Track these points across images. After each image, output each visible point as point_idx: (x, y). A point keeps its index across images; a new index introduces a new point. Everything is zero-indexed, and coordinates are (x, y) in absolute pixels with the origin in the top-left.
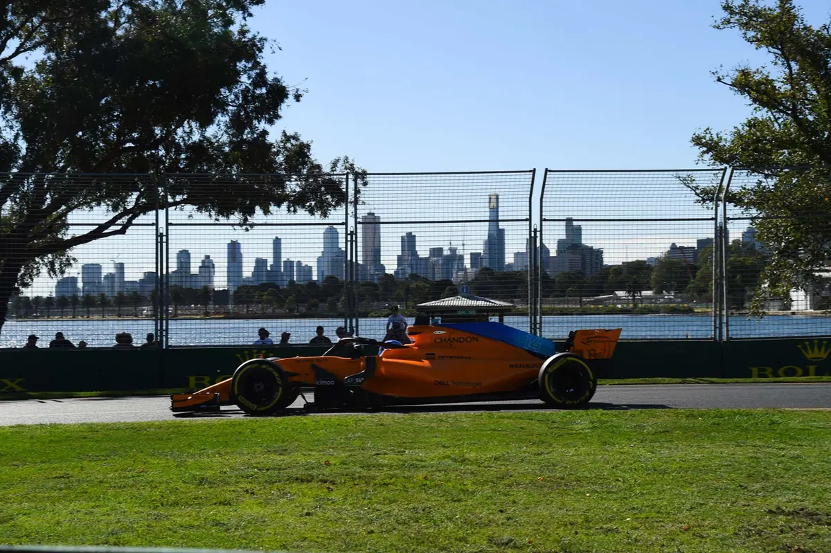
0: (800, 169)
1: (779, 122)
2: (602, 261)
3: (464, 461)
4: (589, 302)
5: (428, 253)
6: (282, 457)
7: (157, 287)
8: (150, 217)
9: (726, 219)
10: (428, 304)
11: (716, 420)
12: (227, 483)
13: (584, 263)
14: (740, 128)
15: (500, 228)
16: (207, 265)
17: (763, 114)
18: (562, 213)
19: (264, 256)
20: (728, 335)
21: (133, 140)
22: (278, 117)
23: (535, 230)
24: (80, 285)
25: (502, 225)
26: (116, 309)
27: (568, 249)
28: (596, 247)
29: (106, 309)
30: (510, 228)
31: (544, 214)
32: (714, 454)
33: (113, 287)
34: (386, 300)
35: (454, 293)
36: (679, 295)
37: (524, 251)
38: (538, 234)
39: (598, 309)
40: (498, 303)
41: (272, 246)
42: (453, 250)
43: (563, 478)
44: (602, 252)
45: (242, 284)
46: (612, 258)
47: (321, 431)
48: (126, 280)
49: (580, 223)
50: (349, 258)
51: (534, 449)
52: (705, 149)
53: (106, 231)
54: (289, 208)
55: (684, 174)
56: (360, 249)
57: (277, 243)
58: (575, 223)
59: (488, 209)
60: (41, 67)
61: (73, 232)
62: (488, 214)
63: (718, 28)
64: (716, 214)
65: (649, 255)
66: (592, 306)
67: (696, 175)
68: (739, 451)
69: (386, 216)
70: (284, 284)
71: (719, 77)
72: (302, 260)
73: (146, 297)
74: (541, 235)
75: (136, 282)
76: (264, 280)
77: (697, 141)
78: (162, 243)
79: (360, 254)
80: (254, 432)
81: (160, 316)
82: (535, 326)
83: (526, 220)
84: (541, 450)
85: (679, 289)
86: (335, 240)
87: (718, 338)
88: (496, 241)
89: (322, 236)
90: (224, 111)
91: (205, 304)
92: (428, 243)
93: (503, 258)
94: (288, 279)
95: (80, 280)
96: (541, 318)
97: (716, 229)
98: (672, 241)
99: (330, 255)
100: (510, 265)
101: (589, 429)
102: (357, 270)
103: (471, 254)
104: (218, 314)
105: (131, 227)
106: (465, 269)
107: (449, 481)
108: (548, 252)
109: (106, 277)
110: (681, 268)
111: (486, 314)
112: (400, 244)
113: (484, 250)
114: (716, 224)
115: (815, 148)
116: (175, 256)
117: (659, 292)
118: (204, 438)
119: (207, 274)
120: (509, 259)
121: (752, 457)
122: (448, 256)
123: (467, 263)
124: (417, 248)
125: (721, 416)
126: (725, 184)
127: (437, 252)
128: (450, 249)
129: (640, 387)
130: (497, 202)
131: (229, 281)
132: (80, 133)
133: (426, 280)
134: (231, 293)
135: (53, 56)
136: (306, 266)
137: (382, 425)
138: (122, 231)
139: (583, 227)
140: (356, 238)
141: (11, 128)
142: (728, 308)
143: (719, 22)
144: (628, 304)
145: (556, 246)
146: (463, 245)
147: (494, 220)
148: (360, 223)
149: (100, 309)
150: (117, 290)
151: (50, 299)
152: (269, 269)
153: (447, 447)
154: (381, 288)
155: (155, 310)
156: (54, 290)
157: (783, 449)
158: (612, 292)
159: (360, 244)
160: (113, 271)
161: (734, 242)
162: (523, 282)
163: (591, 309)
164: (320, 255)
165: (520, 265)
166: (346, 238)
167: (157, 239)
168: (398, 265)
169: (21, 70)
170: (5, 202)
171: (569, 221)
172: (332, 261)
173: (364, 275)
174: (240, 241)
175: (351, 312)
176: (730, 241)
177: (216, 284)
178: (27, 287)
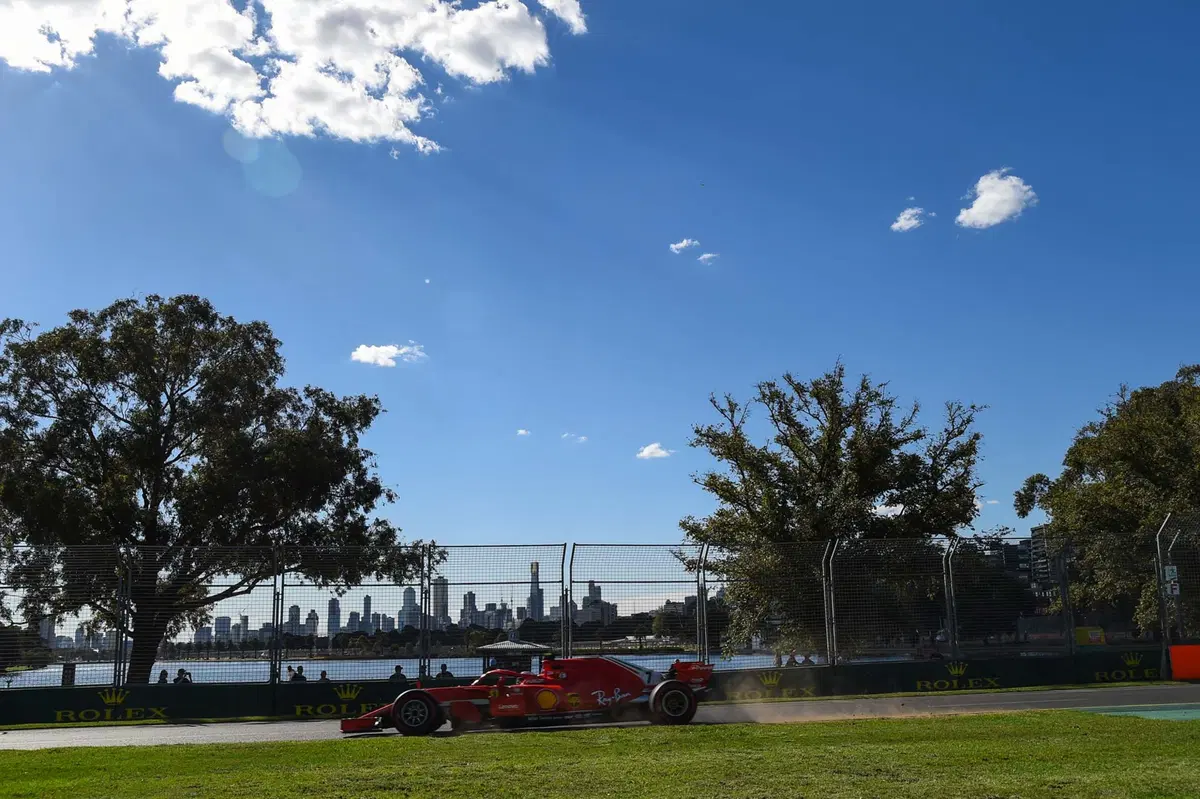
0: (756, 546)
1: (739, 513)
2: (617, 614)
3: (513, 771)
4: (607, 645)
5: (485, 607)
6: (369, 770)
7: (273, 635)
8: (271, 581)
9: (705, 581)
12: (325, 792)
13: (603, 614)
14: (713, 516)
15: (540, 588)
16: (313, 617)
17: (728, 506)
18: (586, 577)
19: (357, 610)
21: (260, 521)
22: (373, 506)
23: (566, 590)
24: (213, 633)
25: (541, 586)
26: (241, 652)
27: (591, 604)
28: (612, 603)
29: (232, 652)
30: (547, 588)
31: (573, 577)
32: (701, 759)
33: (239, 635)
34: (452, 646)
35: (504, 638)
36: (673, 639)
37: (558, 606)
38: (569, 593)
40: (539, 646)
41: (363, 602)
42: (504, 605)
43: (589, 782)
45: (339, 632)
46: (624, 611)
48: (249, 629)
49: (599, 584)
50: (423, 612)
51: (568, 760)
52: (689, 531)
53: (235, 591)
54: (377, 575)
55: (675, 549)
56: (432, 604)
57: (368, 600)
58: (596, 585)
59: (530, 574)
60: (196, 468)
61: (213, 592)
62: (530, 577)
63: (693, 445)
64: (698, 577)
65: (651, 609)
66: (610, 648)
67: (684, 550)
68: (719, 756)
69: (453, 578)
70: (372, 633)
71: (696, 480)
72: (386, 613)
73: (264, 644)
74: (571, 594)
75: (257, 631)
76: (357, 629)
77: (683, 525)
78: (278, 600)
79: (432, 612)
81: (274, 658)
83: (560, 582)
84: (572, 760)
85: (674, 634)
86: (412, 598)
88: (537, 598)
89: (402, 594)
90: (331, 501)
91: (310, 648)
92: (484, 600)
93: (543, 611)
94: (375, 628)
95: (213, 629)
97: (698, 589)
98: (667, 598)
99: (408, 609)
100: (547, 617)
102: (429, 621)
103: (518, 608)
104: (321, 655)
105: (255, 588)
106: (512, 620)
107: (501, 787)
108: (576, 606)
109: (233, 627)
110: (674, 618)
111: (529, 654)
112: (463, 600)
113: (528, 605)
114: (698, 585)
115: (764, 532)
116: (288, 610)
117: (659, 637)
119: (312, 625)
120: (547, 612)
122: (499, 610)
123: (515, 615)
124: (476, 604)
126: (703, 555)
127: (491, 607)
128: (502, 605)
130: (538, 569)
131: (328, 630)
132: (221, 516)
133: (482, 629)
134: (331, 639)
135: (206, 460)
136: (390, 617)
138: (248, 592)
139: (602, 588)
140: (429, 595)
141: (170, 513)
142: (709, 648)
143: (694, 442)
144: (636, 646)
145: (582, 602)
146: (512, 601)
147: (535, 582)
148: (432, 584)
149: (228, 652)
150: (241, 637)
151: (190, 643)
152: (360, 620)
154: (448, 635)
155: (270, 653)
156: (193, 637)
157: (750, 753)
158: (624, 637)
159: (432, 601)
160: (239, 622)
161: (711, 598)
162: (558, 629)
164: (401, 609)
165: (555, 616)
166: (422, 596)
167: (275, 597)
168: (462, 617)
169: (182, 471)
170: (160, 570)
171: (591, 583)
172: (410, 614)
173: (435, 625)
174: (339, 599)
175: (425, 655)
176: (709, 598)
177: (319, 632)
178: (174, 636)
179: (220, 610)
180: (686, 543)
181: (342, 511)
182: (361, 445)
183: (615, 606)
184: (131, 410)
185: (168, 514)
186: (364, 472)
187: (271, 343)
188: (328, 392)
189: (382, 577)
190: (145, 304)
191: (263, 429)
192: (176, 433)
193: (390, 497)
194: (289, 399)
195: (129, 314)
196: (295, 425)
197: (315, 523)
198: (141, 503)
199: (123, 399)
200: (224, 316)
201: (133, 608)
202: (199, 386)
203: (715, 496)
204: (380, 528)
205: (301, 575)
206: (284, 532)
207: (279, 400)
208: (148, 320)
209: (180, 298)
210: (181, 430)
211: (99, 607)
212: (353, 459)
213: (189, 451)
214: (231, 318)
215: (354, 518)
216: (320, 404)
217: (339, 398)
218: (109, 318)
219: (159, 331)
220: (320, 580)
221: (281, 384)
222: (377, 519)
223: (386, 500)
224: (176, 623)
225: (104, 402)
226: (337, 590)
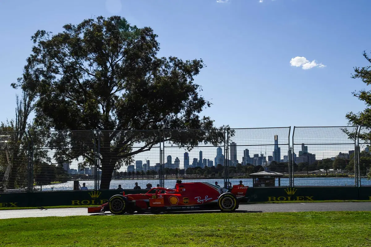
2: (315, 159)
3: (267, 229)
4: (311, 173)
5: (253, 156)
6: (203, 227)
7: (160, 168)
8: (158, 145)
9: (359, 144)
10: (253, 174)
11: (356, 215)
12: (184, 236)
13: (308, 159)
14: (363, 112)
15: (279, 147)
16: (177, 160)
18: (300, 142)
19: (196, 157)
20: (360, 185)
21: (152, 119)
22: (201, 110)
23: (291, 148)
24: (135, 168)
26: (147, 176)
27: (303, 154)
28: (313, 154)
29: (144, 176)
30: (282, 147)
31: (294, 142)
32: (356, 227)
33: (146, 168)
34: (239, 173)
35: (262, 170)
36: (343, 170)
37: (287, 155)
38: (292, 149)
39: (314, 175)
40: (278, 174)
41: (199, 154)
42: (262, 155)
43: (302, 236)
44: (315, 156)
45: (188, 167)
46: (318, 158)
47: (216, 219)
48: (150, 166)
49: (307, 145)
50: (226, 158)
51: (292, 225)
52: (350, 119)
53: (144, 150)
54: (205, 142)
55: (343, 128)
57: (201, 153)
58: (305, 145)
59: (274, 141)
60: (124, 95)
61: (134, 150)
62: (274, 142)
63: (353, 77)
64: (355, 142)
65: (332, 157)
66: (312, 174)
67: (348, 128)
68: (365, 226)
69: (238, 143)
70: (204, 167)
71: (355, 94)
72: (209, 159)
73: (157, 172)
74: (293, 149)
75: (153, 167)
76: (197, 166)
77: (348, 116)
78: (162, 153)
79: (229, 156)
80: (193, 219)
81: (161, 178)
82: (291, 182)
83: (288, 144)
84: (294, 225)
85: (343, 168)
86: (221, 152)
87: (357, 186)
88: (277, 151)
89: (216, 150)
90: (183, 109)
91: (176, 174)
92: (253, 153)
93: (280, 158)
94: (205, 165)
95: (135, 166)
96: (293, 179)
97: (355, 147)
98: (340, 151)
99: (219, 157)
100: (282, 160)
101: (311, 218)
102: (228, 162)
103: (268, 156)
104: (181, 177)
105: (152, 148)
106: (266, 162)
107: (261, 236)
108: (296, 155)
109: (144, 165)
110: (343, 161)
111: (274, 177)
112: (243, 153)
113: (273, 155)
114: (355, 145)
116: (166, 158)
117: (336, 169)
118: (176, 221)
119: (177, 164)
120: (282, 158)
121: (370, 228)
122: (260, 157)
123: (267, 159)
124: (249, 154)
125: (359, 214)
126: (358, 131)
127: (256, 156)
128: (261, 155)
129: (329, 203)
130: (277, 138)
131: (184, 166)
132: (136, 117)
133: (253, 166)
134: (185, 170)
135: (128, 92)
136: (211, 161)
137: (237, 216)
138: (149, 150)
139: (308, 147)
140: (228, 151)
141: (114, 116)
142: (360, 175)
143: (354, 76)
144: (324, 174)
145: (298, 153)
146: (266, 153)
147: (276, 144)
148: (229, 146)
149: (142, 176)
150: (147, 169)
151: (125, 172)
152: (198, 162)
153: (260, 224)
154: (237, 168)
155: (160, 176)
156: (127, 169)
158: (319, 170)
159: (229, 153)
160: (146, 163)
161: (362, 151)
162: (287, 166)
163: (311, 176)
164: (216, 157)
165: (286, 160)
166: (225, 151)
167: (160, 152)
168: (243, 160)
169: (118, 97)
170: (111, 140)
171: (303, 144)
172: (220, 159)
173: (231, 164)
174: (188, 152)
175: (226, 177)
176: (361, 151)
177: (180, 167)
178: (118, 168)
179: (137, 158)
180: (350, 125)
181: (189, 113)
182: (194, 83)
183: (314, 155)
184: (95, 70)
185: (113, 116)
186: (196, 95)
187: (153, 36)
188: (179, 59)
189: (207, 143)
190: (97, 21)
191: (152, 76)
192: (115, 80)
193: (209, 105)
194: (163, 62)
195: (91, 26)
196: (166, 74)
197: (177, 119)
198: (102, 111)
199: (91, 65)
200: (132, 25)
201: (101, 157)
202: (123, 58)
203: (364, 102)
204: (205, 121)
205: (172, 142)
206: (163, 123)
207: (159, 63)
208: (98, 29)
209: (112, 17)
210: (116, 78)
211: (87, 157)
212: (192, 89)
213: (120, 88)
214: (135, 26)
215: (194, 116)
216: (176, 65)
217: (184, 62)
218: (82, 28)
219: (104, 33)
220: (180, 144)
221: (159, 56)
222: (204, 117)
223: (207, 106)
224: (119, 163)
225: (83, 67)
226: (188, 149)
